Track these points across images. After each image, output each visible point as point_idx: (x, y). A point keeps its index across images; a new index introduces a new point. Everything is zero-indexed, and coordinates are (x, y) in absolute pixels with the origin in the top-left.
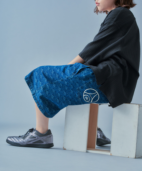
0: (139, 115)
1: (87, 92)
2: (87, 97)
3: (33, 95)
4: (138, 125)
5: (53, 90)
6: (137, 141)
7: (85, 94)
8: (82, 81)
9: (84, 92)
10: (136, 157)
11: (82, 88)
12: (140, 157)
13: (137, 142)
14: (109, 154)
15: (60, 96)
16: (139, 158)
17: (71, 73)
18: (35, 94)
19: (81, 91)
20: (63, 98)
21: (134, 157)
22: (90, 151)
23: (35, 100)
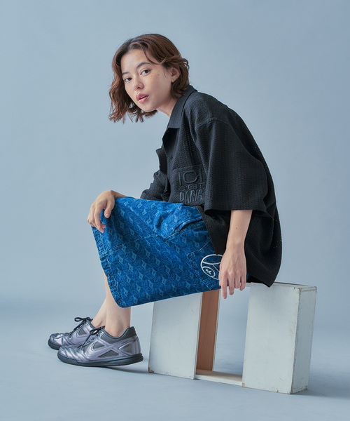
0: (299, 308)
1: (207, 260)
2: (209, 270)
3: (102, 259)
4: (298, 327)
5: (147, 252)
6: (295, 360)
7: (204, 265)
8: (194, 243)
9: (202, 262)
10: (292, 391)
11: (197, 254)
12: (300, 390)
13: (295, 363)
14: (240, 383)
15: (160, 265)
16: (299, 393)
17: (170, 229)
18: (107, 258)
19: (194, 260)
20: (165, 268)
21: (289, 391)
22: (202, 377)
23: (104, 269)
